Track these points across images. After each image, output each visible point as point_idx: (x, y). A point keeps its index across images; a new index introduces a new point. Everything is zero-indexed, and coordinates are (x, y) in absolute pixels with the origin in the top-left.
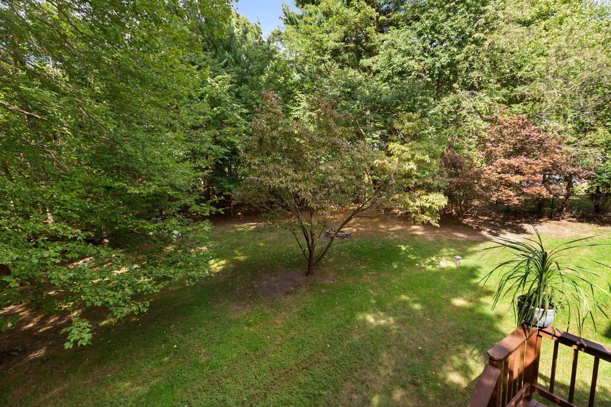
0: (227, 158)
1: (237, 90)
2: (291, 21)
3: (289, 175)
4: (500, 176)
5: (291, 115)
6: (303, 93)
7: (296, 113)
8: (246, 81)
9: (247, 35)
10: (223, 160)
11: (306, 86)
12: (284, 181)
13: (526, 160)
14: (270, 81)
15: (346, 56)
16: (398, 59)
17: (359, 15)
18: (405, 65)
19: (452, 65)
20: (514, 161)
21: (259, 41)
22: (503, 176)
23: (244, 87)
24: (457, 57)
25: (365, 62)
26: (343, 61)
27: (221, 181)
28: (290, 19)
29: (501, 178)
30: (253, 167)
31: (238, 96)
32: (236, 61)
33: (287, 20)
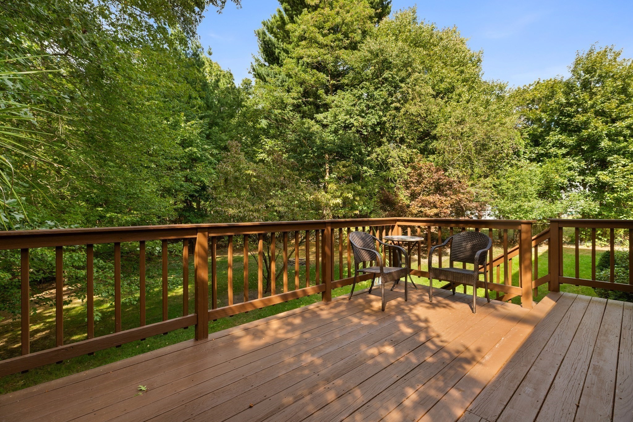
0: (197, 195)
1: (208, 132)
2: (259, 76)
3: (246, 207)
4: (420, 209)
5: (256, 157)
6: (268, 138)
7: (261, 155)
8: (217, 124)
9: (219, 83)
10: (192, 196)
11: (272, 131)
12: (242, 211)
13: (440, 198)
14: (239, 125)
15: (306, 108)
16: (342, 117)
17: (314, 79)
18: (347, 122)
19: (381, 124)
20: (431, 198)
21: (231, 87)
22: (423, 209)
23: (216, 129)
24: (384, 119)
25: (319, 117)
26: (304, 112)
27: (189, 216)
28: (258, 74)
29: (421, 212)
30: (218, 201)
31: (208, 137)
32: (208, 106)
33: (255, 75)
